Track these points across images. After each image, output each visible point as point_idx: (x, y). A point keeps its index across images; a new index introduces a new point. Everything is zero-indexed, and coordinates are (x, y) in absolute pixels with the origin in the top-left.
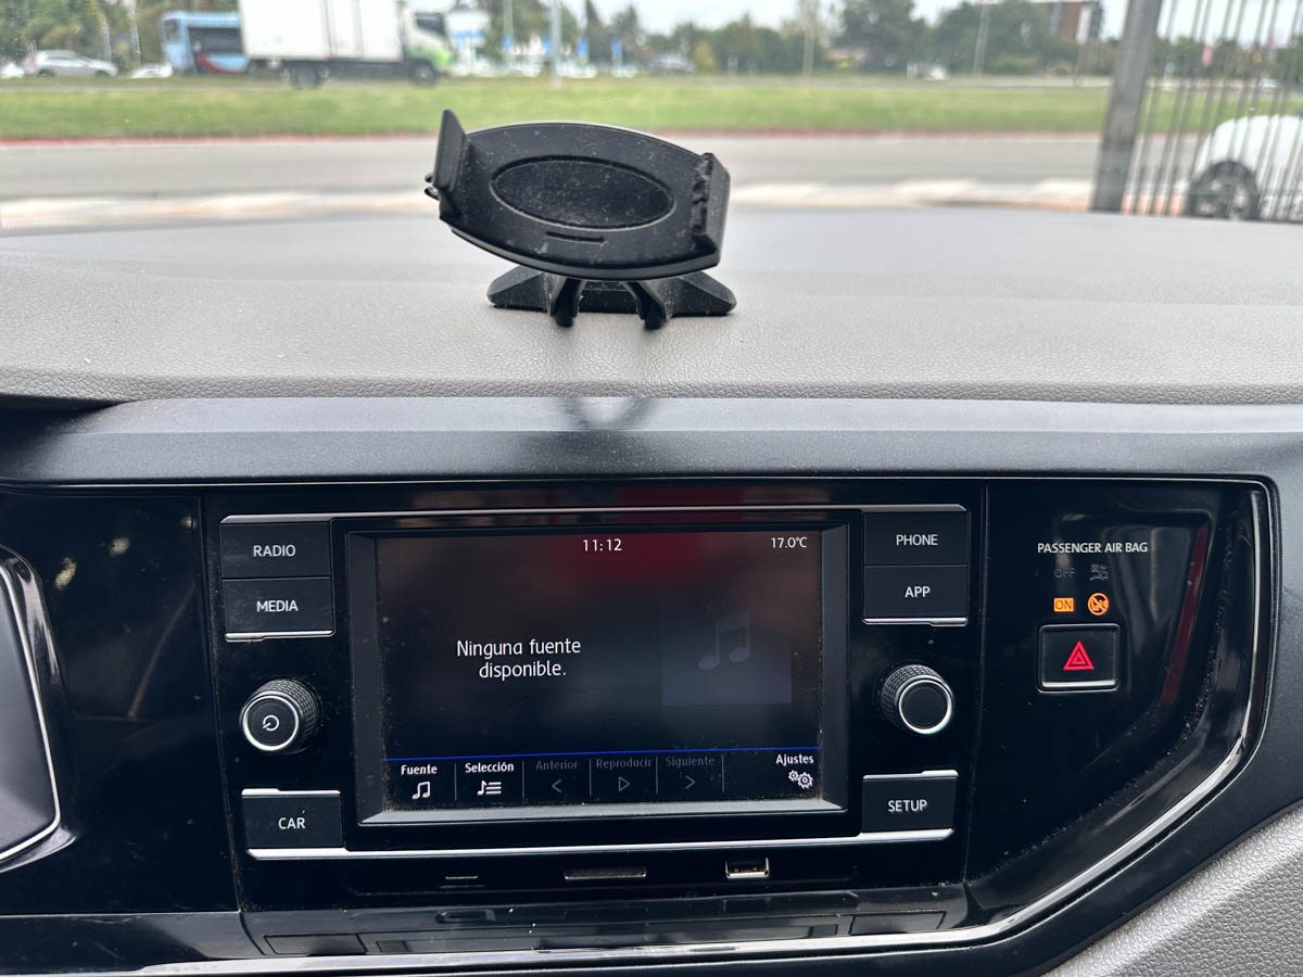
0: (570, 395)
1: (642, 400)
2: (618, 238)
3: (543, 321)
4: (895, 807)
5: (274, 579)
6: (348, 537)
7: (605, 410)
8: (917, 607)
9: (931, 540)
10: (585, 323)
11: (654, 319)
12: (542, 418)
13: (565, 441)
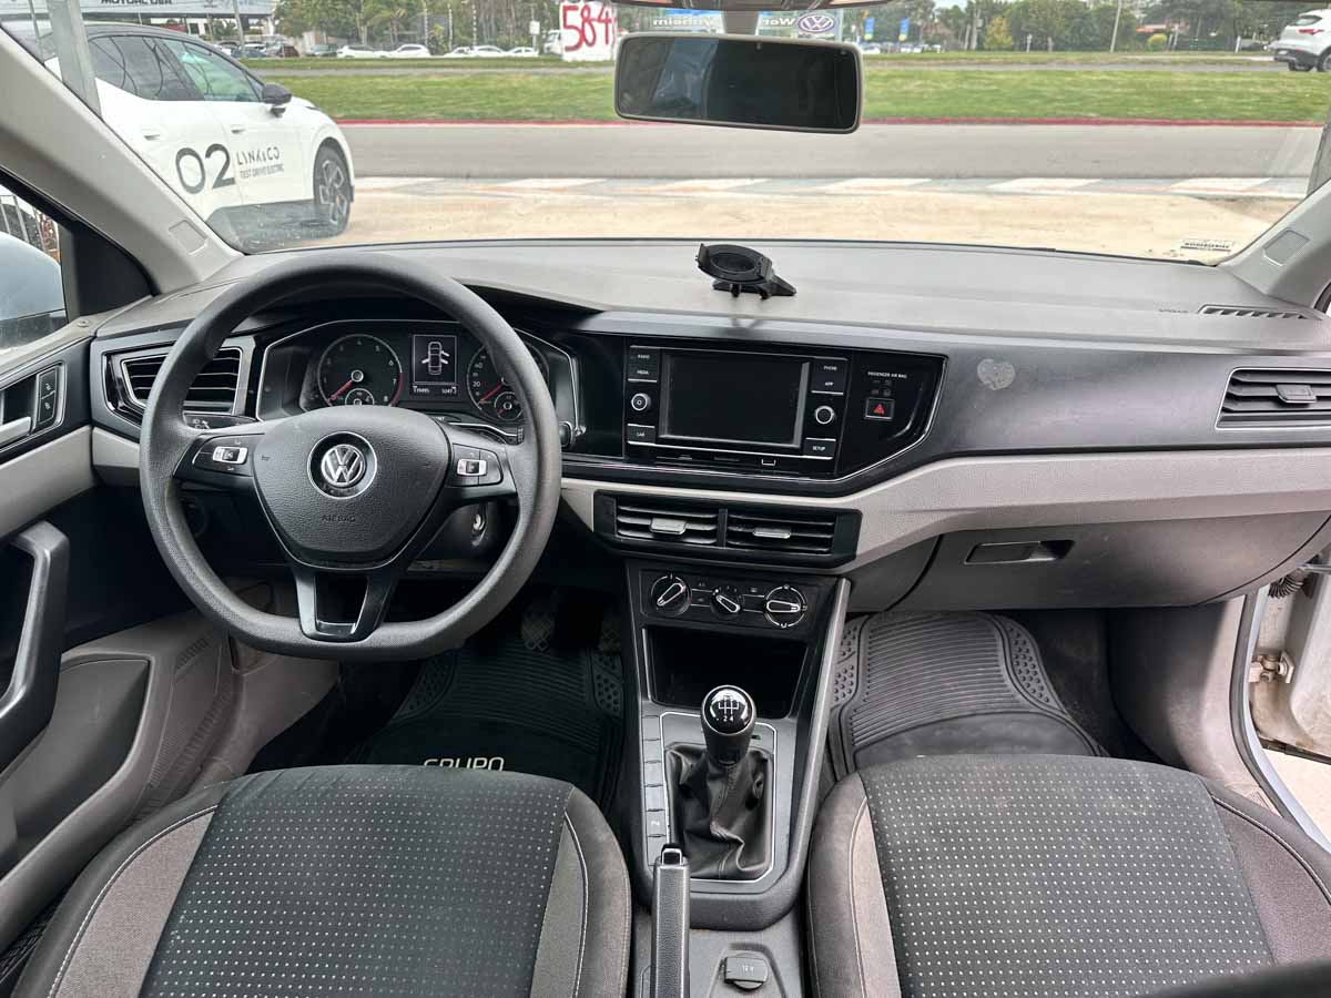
0: (735, 318)
1: (759, 321)
2: (742, 274)
3: (729, 294)
4: (815, 448)
5: (643, 365)
6: (664, 355)
7: (745, 323)
8: (829, 389)
9: (835, 368)
10: (743, 296)
11: (765, 296)
12: (725, 323)
13: (728, 331)
